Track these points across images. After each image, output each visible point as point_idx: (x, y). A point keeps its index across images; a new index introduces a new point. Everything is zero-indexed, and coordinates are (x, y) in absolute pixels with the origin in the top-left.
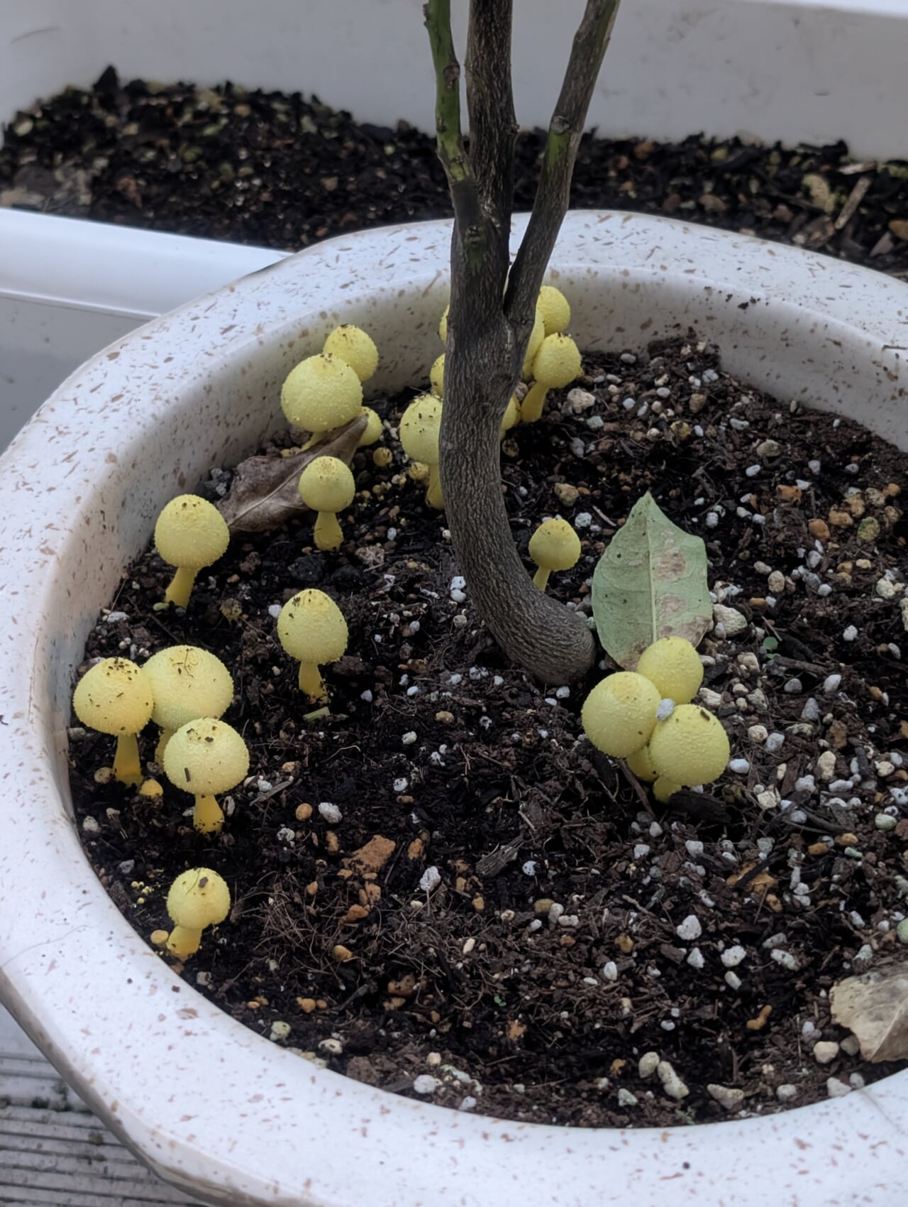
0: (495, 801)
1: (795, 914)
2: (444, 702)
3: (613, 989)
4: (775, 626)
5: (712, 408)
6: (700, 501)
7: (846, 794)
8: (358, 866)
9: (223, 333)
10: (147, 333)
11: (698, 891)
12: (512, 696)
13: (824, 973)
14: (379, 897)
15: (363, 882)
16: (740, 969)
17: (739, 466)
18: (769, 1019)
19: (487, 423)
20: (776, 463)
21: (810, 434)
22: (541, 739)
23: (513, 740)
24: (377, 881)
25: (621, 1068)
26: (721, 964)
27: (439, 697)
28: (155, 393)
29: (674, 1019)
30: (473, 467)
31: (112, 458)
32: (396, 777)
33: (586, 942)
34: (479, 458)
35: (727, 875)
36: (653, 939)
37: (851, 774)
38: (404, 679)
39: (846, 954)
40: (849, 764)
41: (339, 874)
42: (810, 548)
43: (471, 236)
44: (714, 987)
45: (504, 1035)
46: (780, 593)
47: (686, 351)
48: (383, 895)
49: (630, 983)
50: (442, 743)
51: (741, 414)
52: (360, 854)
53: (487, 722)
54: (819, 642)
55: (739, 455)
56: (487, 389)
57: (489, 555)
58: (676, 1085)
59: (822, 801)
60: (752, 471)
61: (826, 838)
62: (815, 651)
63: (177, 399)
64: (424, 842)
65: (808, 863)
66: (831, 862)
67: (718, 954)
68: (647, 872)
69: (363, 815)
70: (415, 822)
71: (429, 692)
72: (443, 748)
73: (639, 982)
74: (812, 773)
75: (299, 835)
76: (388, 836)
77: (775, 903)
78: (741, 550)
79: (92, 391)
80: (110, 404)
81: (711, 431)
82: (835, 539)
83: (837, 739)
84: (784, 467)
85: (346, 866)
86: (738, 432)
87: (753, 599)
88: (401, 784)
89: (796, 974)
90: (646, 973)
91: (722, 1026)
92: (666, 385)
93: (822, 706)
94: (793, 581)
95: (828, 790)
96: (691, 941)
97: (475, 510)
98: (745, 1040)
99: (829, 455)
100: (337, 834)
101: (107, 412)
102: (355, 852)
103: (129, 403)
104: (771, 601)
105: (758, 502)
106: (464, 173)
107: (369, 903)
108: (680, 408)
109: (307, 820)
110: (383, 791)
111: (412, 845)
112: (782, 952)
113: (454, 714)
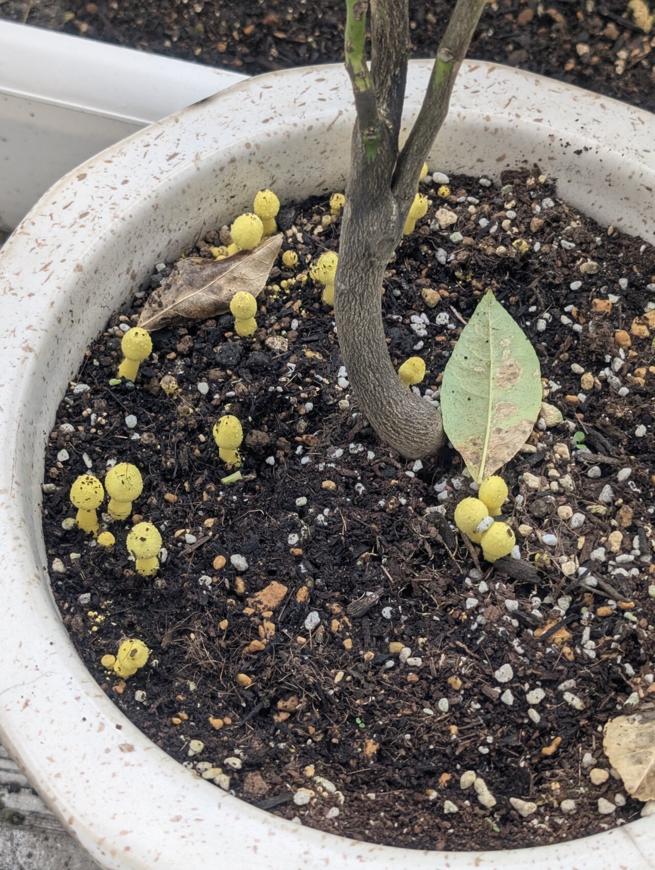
0: (363, 556)
1: (583, 665)
2: (329, 471)
3: (445, 718)
4: (584, 420)
5: (548, 230)
6: (533, 309)
7: (628, 566)
8: (259, 606)
9: (168, 160)
10: (108, 158)
11: (512, 640)
12: (381, 469)
13: (602, 712)
14: (273, 633)
15: (262, 619)
16: (540, 707)
17: (565, 280)
18: (559, 747)
19: (373, 273)
20: (594, 280)
21: (622, 255)
22: (401, 505)
23: (379, 506)
24: (273, 619)
25: (447, 781)
26: (526, 702)
27: (325, 467)
28: (113, 211)
29: (488, 745)
30: (361, 304)
31: (79, 268)
32: (290, 532)
33: (427, 679)
34: (365, 296)
35: (534, 628)
36: (476, 680)
37: (633, 548)
38: (299, 450)
39: (619, 699)
40: (632, 540)
41: (244, 612)
42: (615, 356)
43: (368, 135)
44: (520, 721)
45: (362, 751)
46: (589, 390)
47: (530, 182)
48: (277, 630)
49: (458, 715)
50: (326, 506)
51: (570, 237)
52: (260, 596)
53: (361, 488)
54: (617, 437)
55: (566, 271)
56: (374, 249)
57: (370, 366)
58: (487, 798)
59: (610, 568)
60: (575, 285)
61: (611, 602)
62: (613, 444)
63: (131, 216)
64: (309, 588)
65: (596, 621)
66: (614, 621)
67: (523, 693)
68: (475, 619)
69: (264, 565)
70: (303, 571)
71: (318, 463)
72: (326, 511)
73: (464, 715)
74: (603, 545)
75: (215, 580)
76: (282, 582)
77: (569, 654)
78: (562, 353)
79: (65, 208)
80: (78, 220)
81: (546, 248)
82: (634, 347)
83: (625, 520)
84: (599, 282)
85: (250, 604)
86: (566, 250)
87: (569, 396)
88: (293, 539)
89: (581, 712)
90: (470, 706)
91: (523, 751)
92: (513, 208)
93: (615, 492)
94: (600, 381)
95: (614, 560)
96: (505, 683)
97: (360, 335)
98: (540, 762)
99: (635, 274)
100: (243, 580)
101: (76, 227)
102: (257, 594)
103: (94, 219)
104: (582, 397)
105: (578, 313)
106: (366, 86)
107: (266, 637)
108: (523, 228)
109: (221, 569)
110: (279, 544)
111: (300, 591)
112: (572, 696)
113: (336, 483)
